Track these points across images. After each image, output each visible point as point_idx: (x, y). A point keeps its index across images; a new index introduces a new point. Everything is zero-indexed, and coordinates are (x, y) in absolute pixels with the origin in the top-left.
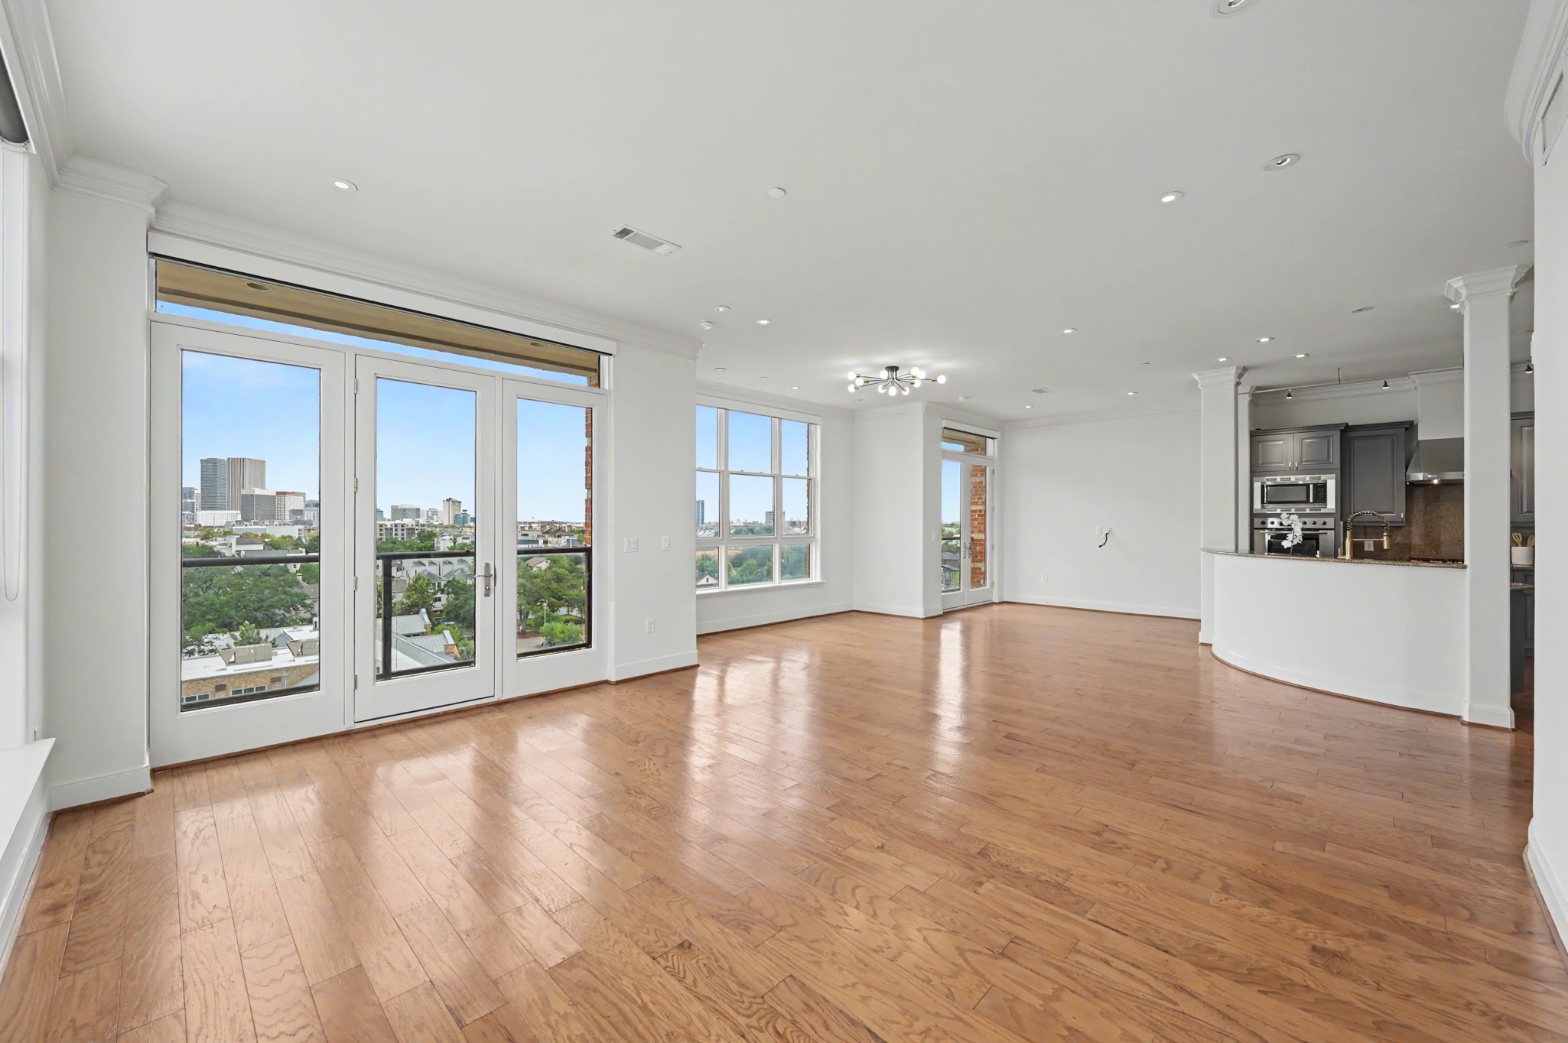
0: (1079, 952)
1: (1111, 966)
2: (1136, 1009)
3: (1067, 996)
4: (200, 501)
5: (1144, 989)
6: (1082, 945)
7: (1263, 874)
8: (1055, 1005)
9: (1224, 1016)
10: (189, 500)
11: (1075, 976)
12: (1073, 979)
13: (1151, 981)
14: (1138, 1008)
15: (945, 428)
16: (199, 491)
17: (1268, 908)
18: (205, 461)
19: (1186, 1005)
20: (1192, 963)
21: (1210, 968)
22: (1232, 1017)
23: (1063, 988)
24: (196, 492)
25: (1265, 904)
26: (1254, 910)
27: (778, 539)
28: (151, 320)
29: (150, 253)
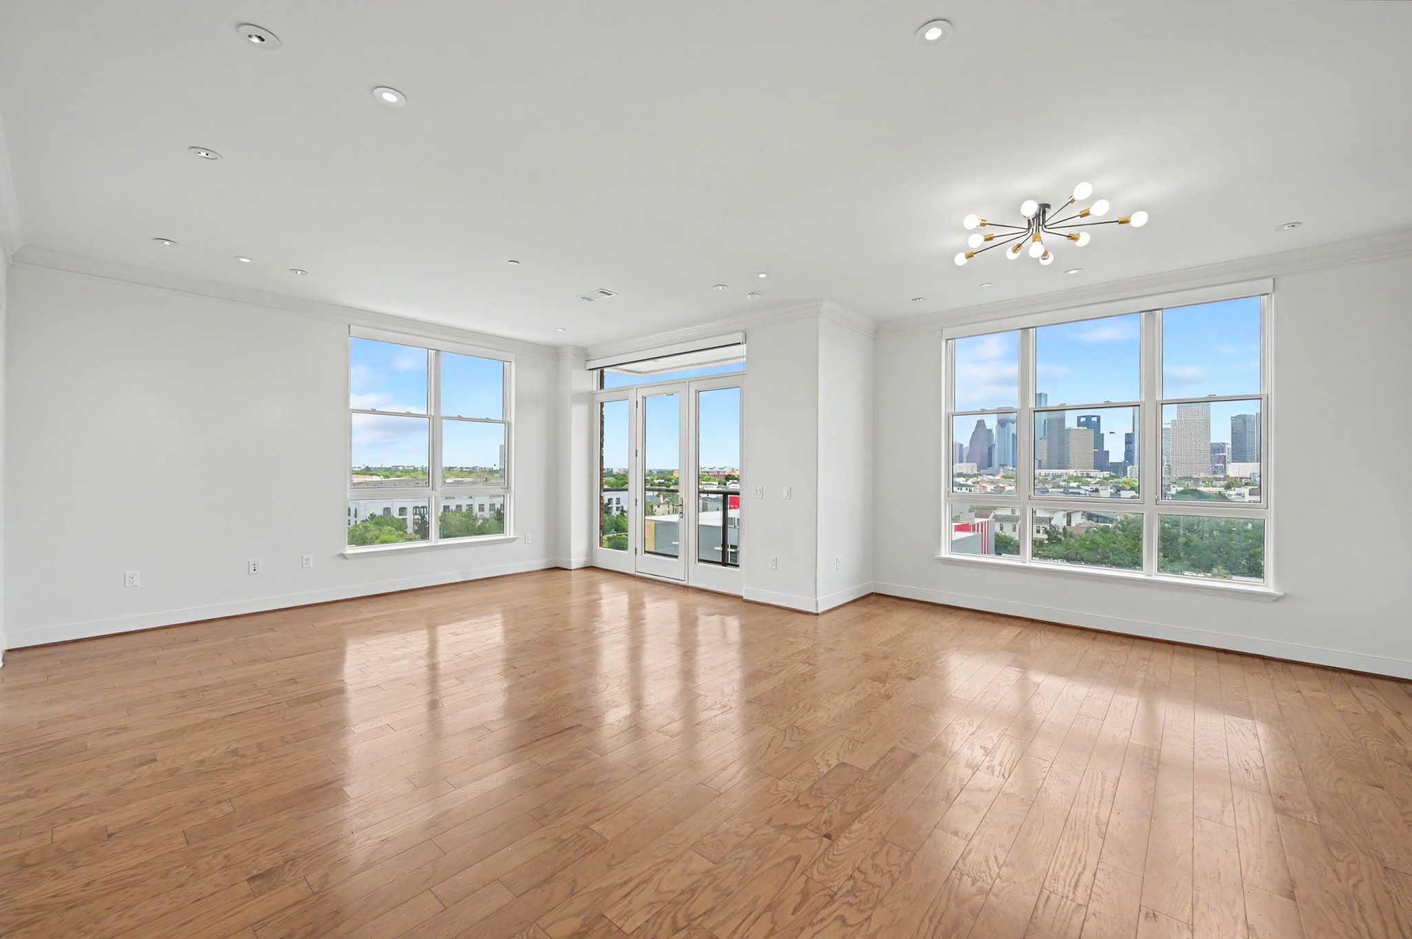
4: (1230, 455)
7: (219, 777)
10: (1221, 454)
16: (1230, 446)
17: (198, 761)
18: (1235, 417)
24: (1227, 446)
25: (202, 762)
26: (205, 755)
27: (1146, 505)
28: (591, 394)
29: (589, 370)
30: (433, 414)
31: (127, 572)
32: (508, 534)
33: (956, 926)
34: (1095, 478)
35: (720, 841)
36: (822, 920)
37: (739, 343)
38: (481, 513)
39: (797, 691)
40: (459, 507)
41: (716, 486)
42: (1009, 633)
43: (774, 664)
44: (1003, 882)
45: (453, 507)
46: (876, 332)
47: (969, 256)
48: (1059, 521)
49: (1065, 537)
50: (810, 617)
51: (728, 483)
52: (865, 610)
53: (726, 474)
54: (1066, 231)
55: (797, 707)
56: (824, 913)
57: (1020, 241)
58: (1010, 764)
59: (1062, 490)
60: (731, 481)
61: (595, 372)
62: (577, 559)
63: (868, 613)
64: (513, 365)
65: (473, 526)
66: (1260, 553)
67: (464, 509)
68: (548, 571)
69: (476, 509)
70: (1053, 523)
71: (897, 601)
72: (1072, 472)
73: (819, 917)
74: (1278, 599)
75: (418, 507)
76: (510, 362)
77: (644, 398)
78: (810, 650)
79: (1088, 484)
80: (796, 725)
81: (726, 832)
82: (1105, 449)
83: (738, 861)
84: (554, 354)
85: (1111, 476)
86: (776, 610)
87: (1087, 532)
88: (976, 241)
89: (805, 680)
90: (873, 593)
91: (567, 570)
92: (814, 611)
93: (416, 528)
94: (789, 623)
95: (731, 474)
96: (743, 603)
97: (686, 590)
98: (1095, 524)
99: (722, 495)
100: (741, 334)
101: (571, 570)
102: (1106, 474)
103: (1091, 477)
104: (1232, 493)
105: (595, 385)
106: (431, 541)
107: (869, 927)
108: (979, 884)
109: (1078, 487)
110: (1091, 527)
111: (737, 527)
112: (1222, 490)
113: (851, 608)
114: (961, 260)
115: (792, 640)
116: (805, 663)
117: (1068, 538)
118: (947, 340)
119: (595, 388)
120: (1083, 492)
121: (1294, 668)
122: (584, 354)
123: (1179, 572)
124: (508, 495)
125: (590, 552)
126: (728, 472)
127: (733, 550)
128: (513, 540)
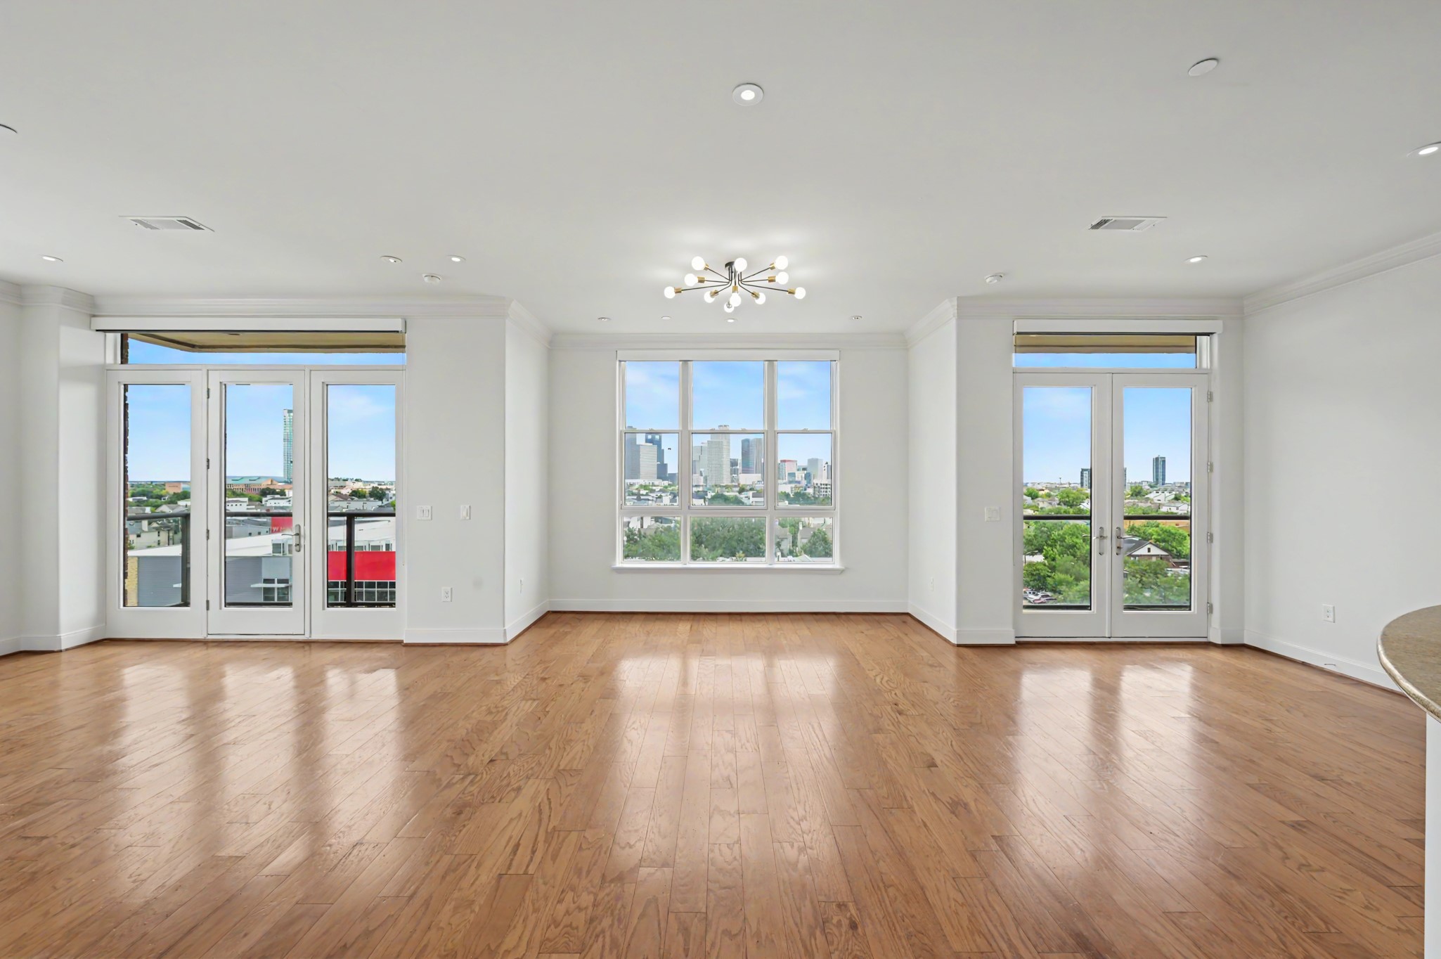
4: (741, 468)
10: (736, 467)
15: (1018, 333)
27: (769, 510)
28: (104, 370)
29: (98, 330)
33: (804, 886)
34: (658, 486)
35: (566, 926)
36: (713, 945)
39: (539, 732)
41: (245, 504)
42: (684, 627)
43: (494, 710)
44: (808, 835)
46: (551, 343)
47: (678, 291)
48: (635, 524)
49: (640, 538)
50: (497, 649)
51: (264, 499)
52: (551, 631)
53: (263, 487)
54: (752, 289)
55: (550, 748)
56: (710, 936)
57: (718, 289)
58: (753, 737)
59: (635, 497)
60: (269, 497)
61: (109, 334)
62: (72, 635)
63: (555, 633)
66: (761, 539)
70: (631, 526)
71: (577, 616)
72: (641, 481)
73: (709, 944)
74: (841, 572)
77: (224, 386)
78: (523, 685)
79: (653, 491)
80: (561, 768)
81: (568, 913)
82: (665, 463)
83: (601, 936)
85: (669, 484)
86: (454, 649)
87: (655, 533)
88: (691, 281)
89: (540, 718)
90: (549, 612)
91: (51, 652)
92: (501, 641)
94: (480, 660)
95: (271, 487)
96: (404, 649)
97: (307, 648)
98: (661, 525)
99: (345, 518)
100: (401, 321)
102: (666, 483)
103: (655, 486)
104: (743, 496)
107: (750, 926)
108: (796, 845)
109: (647, 495)
110: (658, 528)
111: (288, 555)
112: (737, 494)
113: (535, 631)
114: (669, 293)
115: (496, 678)
116: (527, 700)
117: (643, 539)
118: (620, 361)
119: (110, 360)
120: (650, 498)
121: (851, 617)
122: (87, 304)
123: (714, 559)
126: (264, 484)
127: (283, 585)
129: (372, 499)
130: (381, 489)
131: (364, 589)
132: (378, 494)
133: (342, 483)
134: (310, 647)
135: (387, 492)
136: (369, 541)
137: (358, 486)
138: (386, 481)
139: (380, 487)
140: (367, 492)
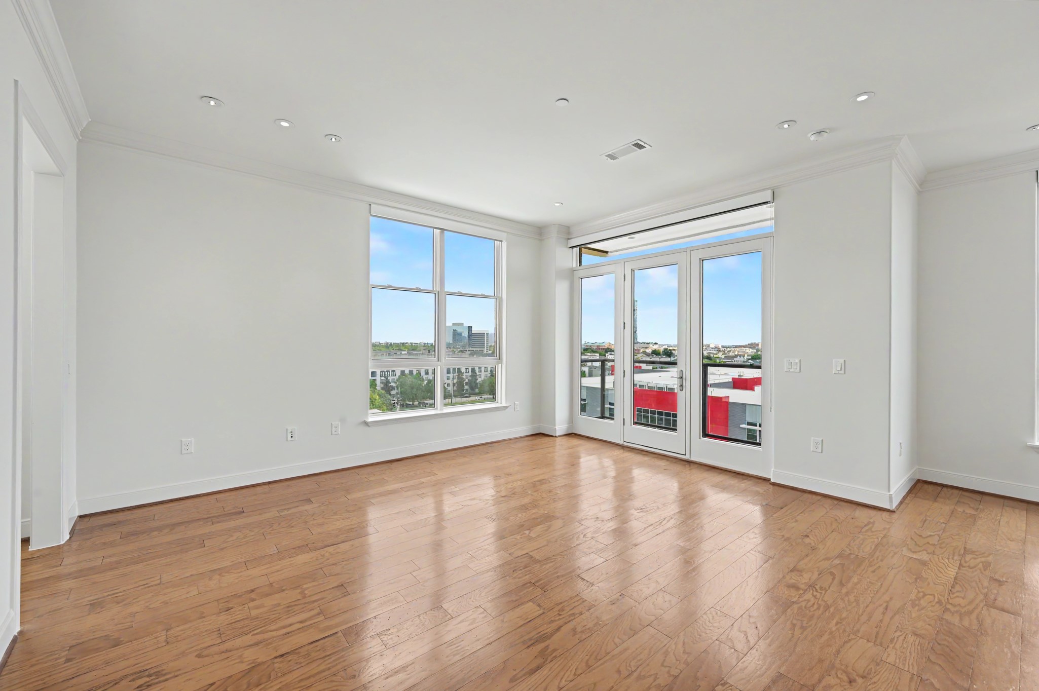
0: (319, 614)
1: (298, 622)
2: (268, 617)
3: (300, 597)
5: (273, 627)
6: (321, 618)
8: (299, 591)
9: (227, 651)
11: (306, 605)
12: (305, 603)
13: (274, 634)
14: (268, 618)
19: (248, 639)
20: (263, 663)
21: (250, 670)
22: (223, 654)
23: (304, 597)
28: (573, 271)
29: (570, 247)
30: (439, 289)
31: (183, 440)
32: (499, 401)
37: (766, 203)
38: (427, 376)
40: (411, 372)
45: (407, 372)
51: (607, 355)
60: (609, 353)
61: (574, 249)
62: (560, 428)
64: (504, 244)
65: (420, 385)
67: (415, 373)
68: (533, 437)
69: (423, 373)
75: (384, 371)
76: (501, 241)
77: (633, 270)
84: (539, 231)
90: (919, 480)
91: (552, 436)
93: (382, 386)
95: (609, 347)
100: (769, 193)
101: (556, 437)
105: (575, 264)
106: (437, 409)
119: (574, 266)
122: (566, 232)
124: (500, 365)
125: (571, 420)
128: (505, 408)
129: (664, 356)
130: (670, 350)
131: (664, 417)
132: (668, 353)
133: (647, 346)
134: (690, 465)
135: (673, 352)
136: (667, 384)
137: (655, 347)
138: (672, 344)
139: (669, 348)
140: (661, 352)
